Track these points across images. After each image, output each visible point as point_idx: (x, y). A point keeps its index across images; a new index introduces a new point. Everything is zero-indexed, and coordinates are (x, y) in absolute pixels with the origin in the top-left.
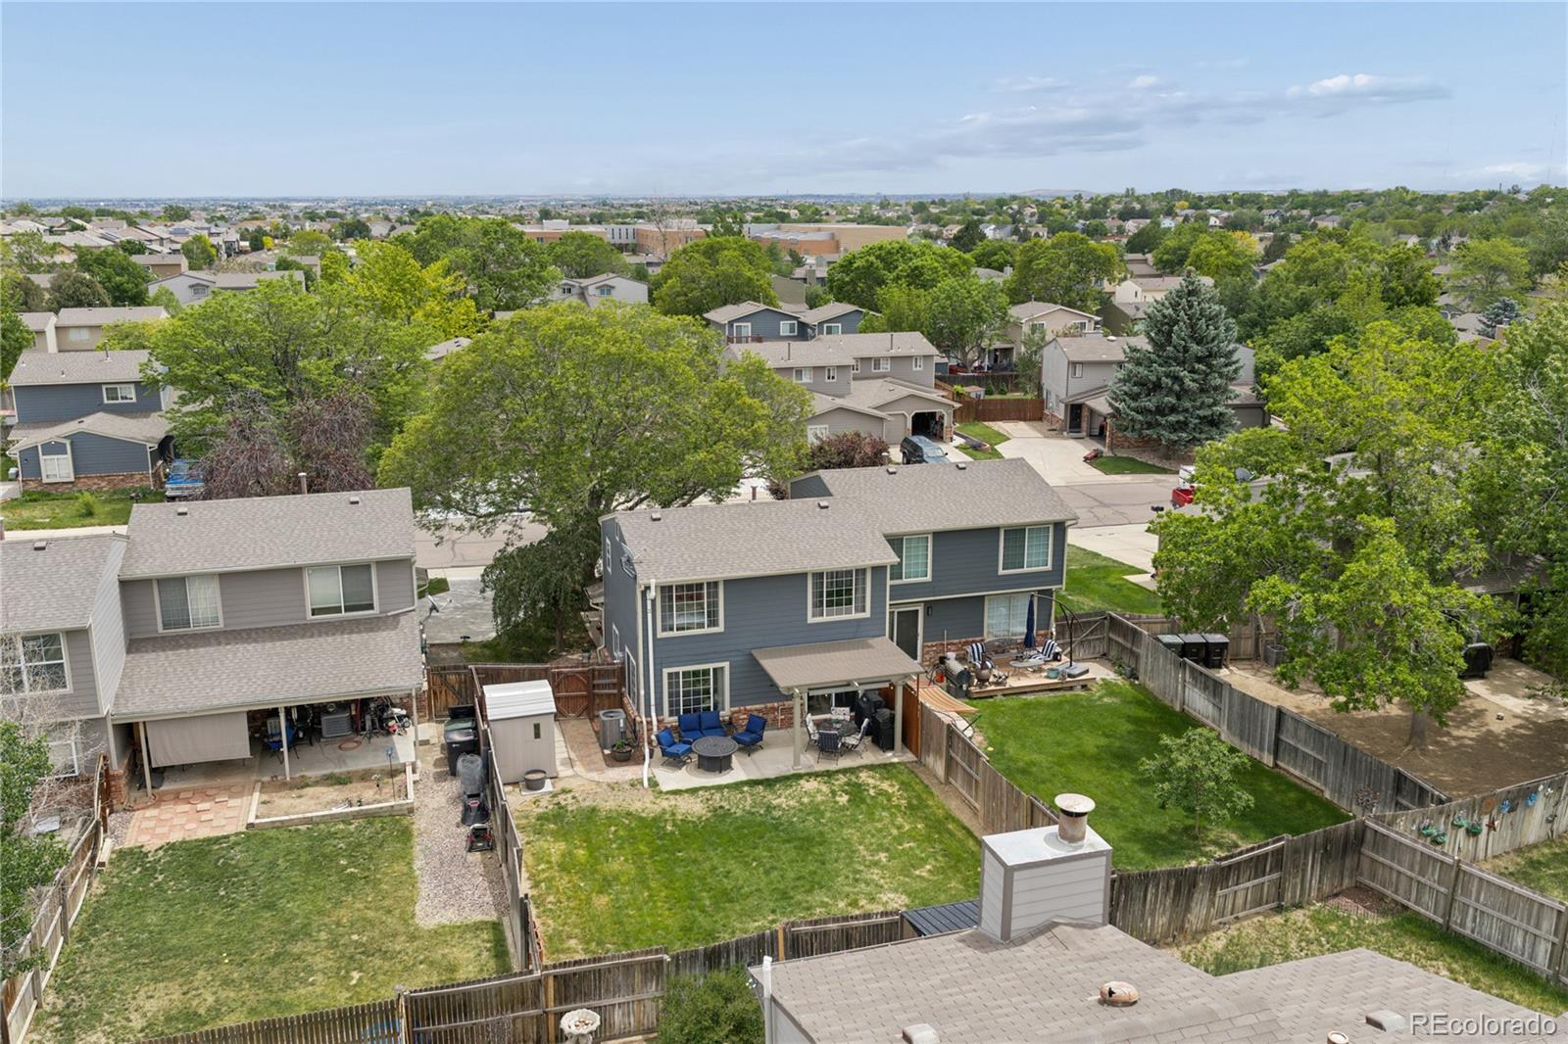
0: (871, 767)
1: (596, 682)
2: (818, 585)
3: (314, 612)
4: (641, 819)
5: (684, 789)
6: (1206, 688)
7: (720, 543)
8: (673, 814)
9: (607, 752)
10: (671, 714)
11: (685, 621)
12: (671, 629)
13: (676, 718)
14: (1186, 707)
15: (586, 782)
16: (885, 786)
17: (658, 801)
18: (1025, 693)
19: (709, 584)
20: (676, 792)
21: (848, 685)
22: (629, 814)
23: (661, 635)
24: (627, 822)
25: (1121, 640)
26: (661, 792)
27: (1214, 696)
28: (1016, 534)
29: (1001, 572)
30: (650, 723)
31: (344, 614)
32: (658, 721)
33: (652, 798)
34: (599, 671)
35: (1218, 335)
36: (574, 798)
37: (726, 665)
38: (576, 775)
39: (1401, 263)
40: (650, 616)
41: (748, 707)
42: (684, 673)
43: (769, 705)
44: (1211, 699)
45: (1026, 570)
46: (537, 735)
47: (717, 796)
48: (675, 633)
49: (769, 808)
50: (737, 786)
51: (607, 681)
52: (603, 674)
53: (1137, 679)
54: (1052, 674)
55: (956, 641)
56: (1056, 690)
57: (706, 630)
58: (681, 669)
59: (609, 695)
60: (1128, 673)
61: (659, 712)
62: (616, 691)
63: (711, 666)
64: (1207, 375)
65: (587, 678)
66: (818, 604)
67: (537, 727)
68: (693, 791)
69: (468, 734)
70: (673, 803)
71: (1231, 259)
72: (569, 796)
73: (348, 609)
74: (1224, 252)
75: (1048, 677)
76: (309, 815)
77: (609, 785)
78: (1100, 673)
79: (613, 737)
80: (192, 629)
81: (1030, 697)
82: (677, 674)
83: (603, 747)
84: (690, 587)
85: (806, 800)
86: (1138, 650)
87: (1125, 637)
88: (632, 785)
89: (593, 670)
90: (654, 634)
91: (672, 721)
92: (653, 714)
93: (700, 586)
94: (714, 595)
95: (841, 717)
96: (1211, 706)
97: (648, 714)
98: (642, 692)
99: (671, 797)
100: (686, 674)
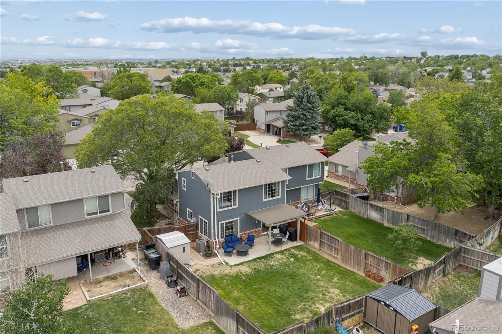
0: (293, 248)
1: (188, 229)
2: (266, 188)
3: (88, 215)
4: (232, 276)
5: (238, 263)
6: (376, 210)
7: (233, 177)
8: (241, 273)
9: (202, 254)
10: (221, 238)
11: (226, 204)
12: (222, 208)
13: (224, 239)
14: (368, 217)
15: (203, 266)
16: (301, 253)
17: (232, 269)
18: (320, 217)
19: (233, 191)
20: (237, 265)
22: (226, 275)
23: (219, 210)
24: (227, 278)
25: (340, 198)
26: (231, 266)
27: (380, 212)
28: (311, 166)
29: (307, 179)
30: (216, 242)
31: (99, 215)
32: (219, 241)
33: (229, 268)
34: (189, 225)
35: (315, 101)
36: (202, 272)
37: (238, 219)
38: (197, 264)
39: (345, 79)
40: (215, 204)
41: (245, 232)
43: (252, 231)
44: (379, 213)
45: (314, 178)
46: (184, 251)
47: (251, 264)
48: (223, 209)
49: (271, 266)
50: (255, 260)
51: (191, 229)
52: (190, 226)
53: (348, 209)
54: (327, 211)
55: (293, 203)
56: (329, 215)
57: (233, 207)
58: (224, 222)
59: (192, 234)
60: (345, 208)
61: (218, 238)
62: (194, 232)
63: (234, 220)
64: (313, 113)
65: (185, 229)
66: (266, 194)
67: (184, 248)
68: (242, 264)
69: (157, 254)
70: (238, 269)
71: (281, 78)
72: (200, 271)
73: (100, 212)
74: (279, 76)
75: (325, 211)
76: (111, 293)
77: (211, 266)
78: (338, 209)
79: (203, 248)
80: (40, 227)
81: (323, 218)
82: (224, 223)
83: (199, 252)
84: (228, 193)
85: (280, 262)
86: (348, 200)
87: (341, 196)
88: (219, 264)
89: (187, 225)
90: (217, 210)
91: (222, 240)
92: (216, 239)
93: (230, 192)
94: (235, 195)
95: (277, 232)
96: (379, 216)
97: (215, 239)
98: (213, 231)
99: (236, 267)
100: (226, 223)
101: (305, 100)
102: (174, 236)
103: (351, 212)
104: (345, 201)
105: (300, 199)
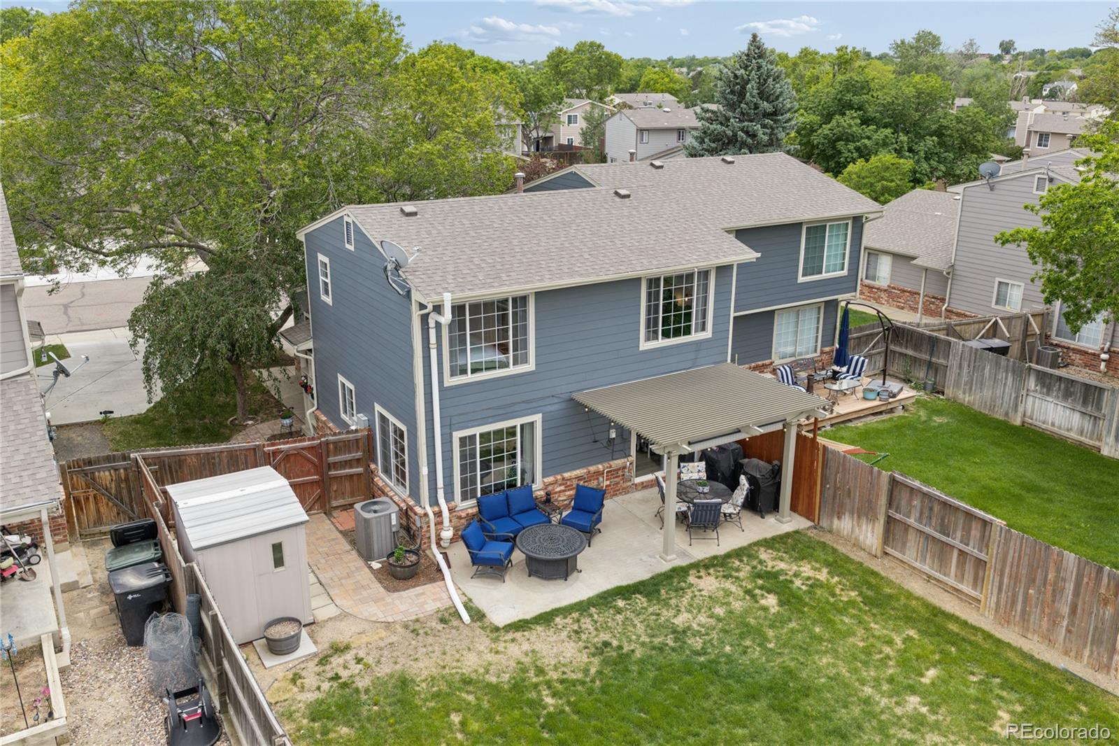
0: (769, 543)
1: (332, 459)
2: (652, 296)
4: (494, 689)
5: (528, 617)
6: (1067, 395)
7: (515, 242)
8: (540, 671)
9: (376, 565)
10: (464, 498)
11: (484, 357)
12: (463, 371)
13: (474, 501)
14: (1027, 420)
15: (366, 626)
16: (806, 569)
17: (501, 647)
18: (850, 421)
19: (515, 300)
20: (521, 626)
21: (739, 431)
22: (467, 681)
23: (450, 381)
24: (471, 698)
25: (910, 352)
26: (497, 629)
27: (1085, 403)
28: (817, 230)
29: (801, 279)
30: (439, 514)
32: (450, 510)
33: (487, 641)
34: (335, 443)
36: (359, 661)
37: (537, 418)
38: (344, 615)
40: (434, 353)
41: (566, 475)
42: (481, 435)
43: (592, 469)
44: (1079, 407)
45: (824, 276)
46: (279, 562)
47: (587, 623)
48: (470, 378)
49: (680, 634)
50: (605, 599)
51: (347, 457)
52: (340, 447)
53: (943, 393)
54: (872, 396)
56: (881, 413)
57: (512, 370)
58: (477, 431)
61: (449, 496)
62: (360, 470)
63: (517, 422)
65: (320, 456)
67: (277, 548)
68: (545, 619)
69: (153, 573)
70: (526, 647)
72: (349, 656)
75: (865, 399)
77: (406, 627)
79: (382, 540)
81: (859, 424)
82: (473, 437)
83: (367, 556)
84: (488, 306)
85: (719, 611)
86: (942, 361)
87: (916, 347)
88: (443, 621)
89: (327, 443)
90: (441, 381)
91: (468, 507)
92: (442, 501)
93: (502, 303)
94: (521, 317)
95: (695, 476)
96: (1077, 416)
97: (434, 502)
98: (424, 471)
99: (518, 635)
100: (485, 437)
101: (752, 87)
102: (237, 493)
103: (953, 402)
104: (930, 365)
105: (770, 353)
